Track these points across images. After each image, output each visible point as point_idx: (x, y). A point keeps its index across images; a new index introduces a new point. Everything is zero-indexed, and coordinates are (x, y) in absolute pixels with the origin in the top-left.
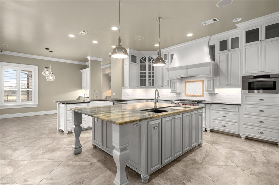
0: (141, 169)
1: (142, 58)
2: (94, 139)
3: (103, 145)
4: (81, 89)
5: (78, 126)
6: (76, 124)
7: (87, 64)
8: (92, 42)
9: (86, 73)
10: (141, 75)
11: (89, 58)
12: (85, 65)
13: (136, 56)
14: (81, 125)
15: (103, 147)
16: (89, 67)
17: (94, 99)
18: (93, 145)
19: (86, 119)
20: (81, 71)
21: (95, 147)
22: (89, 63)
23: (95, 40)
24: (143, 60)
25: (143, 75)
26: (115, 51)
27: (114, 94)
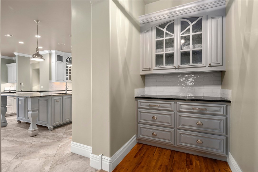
0: (48, 124)
1: (68, 58)
2: (19, 117)
3: (25, 119)
4: (7, 83)
5: (4, 107)
6: (2, 105)
7: (14, 58)
8: (19, 43)
9: (13, 68)
10: (67, 71)
11: (16, 54)
12: (12, 59)
13: (62, 56)
14: (6, 106)
15: (25, 120)
16: (16, 62)
17: (21, 90)
18: (18, 121)
19: (12, 106)
20: (7, 65)
21: (19, 122)
22: (16, 58)
23: (21, 41)
24: (68, 60)
25: (69, 71)
26: (34, 56)
27: (42, 87)
